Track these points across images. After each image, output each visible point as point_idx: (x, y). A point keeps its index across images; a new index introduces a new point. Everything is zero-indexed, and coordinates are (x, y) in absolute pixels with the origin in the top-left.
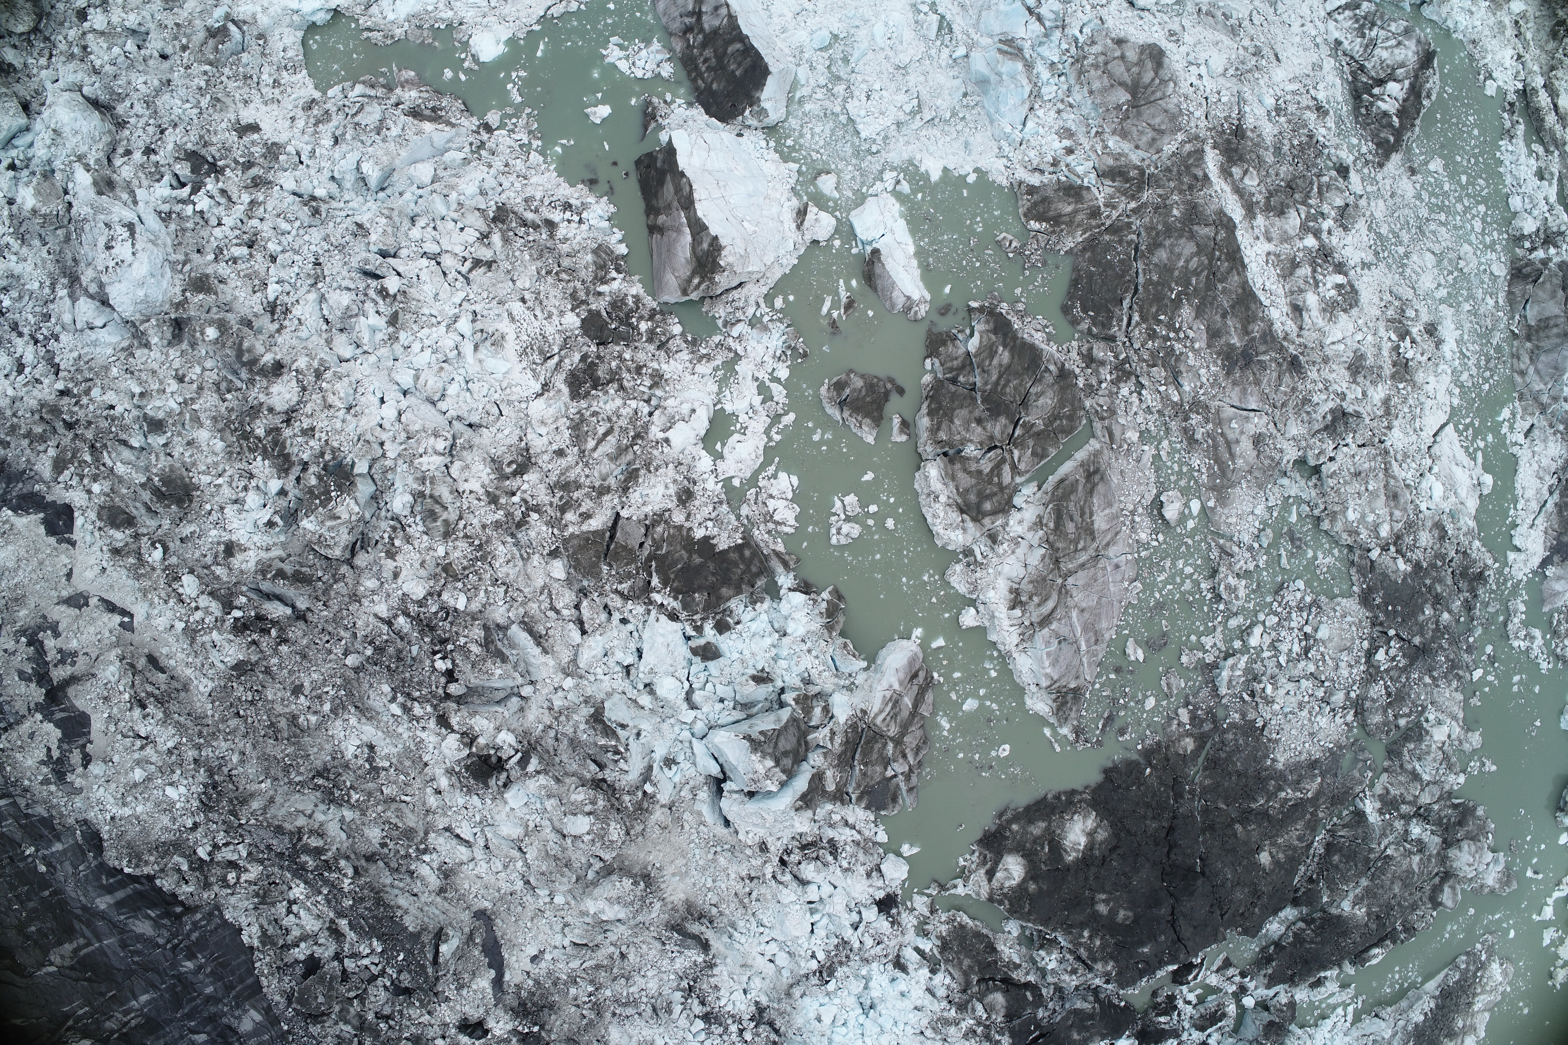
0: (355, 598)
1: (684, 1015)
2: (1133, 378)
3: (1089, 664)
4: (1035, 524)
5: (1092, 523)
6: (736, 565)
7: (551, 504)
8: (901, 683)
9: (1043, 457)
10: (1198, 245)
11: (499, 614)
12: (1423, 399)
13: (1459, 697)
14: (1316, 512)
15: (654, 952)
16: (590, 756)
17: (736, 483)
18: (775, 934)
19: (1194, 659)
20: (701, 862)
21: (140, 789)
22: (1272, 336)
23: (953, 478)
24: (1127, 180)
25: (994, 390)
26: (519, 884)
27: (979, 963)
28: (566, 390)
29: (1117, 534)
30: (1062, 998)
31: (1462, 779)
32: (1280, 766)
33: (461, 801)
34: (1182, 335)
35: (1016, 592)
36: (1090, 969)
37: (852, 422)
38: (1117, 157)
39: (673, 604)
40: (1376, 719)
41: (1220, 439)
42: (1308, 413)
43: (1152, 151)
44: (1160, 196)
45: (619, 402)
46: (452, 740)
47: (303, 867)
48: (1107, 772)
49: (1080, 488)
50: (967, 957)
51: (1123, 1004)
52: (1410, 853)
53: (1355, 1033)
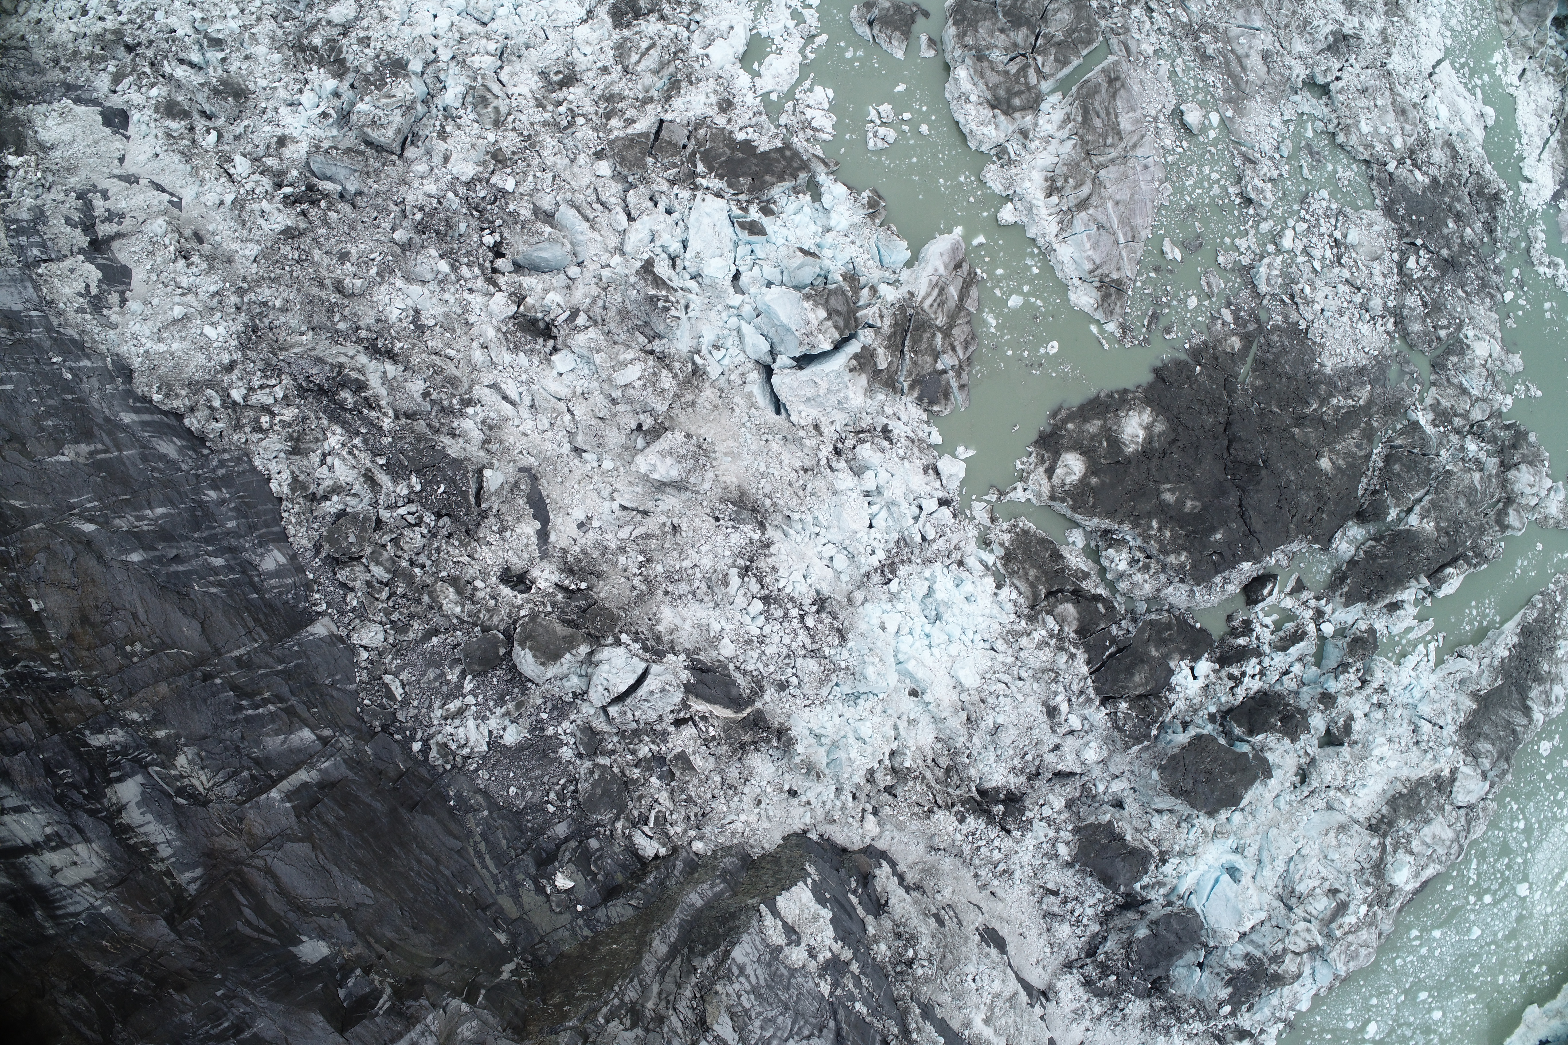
0: (403, 181)
1: (742, 592)
2: (1143, 2)
3: (1129, 260)
4: (1064, 121)
5: (1118, 124)
6: (778, 161)
7: (596, 113)
8: (946, 267)
9: (1065, 63)
11: (546, 202)
12: (1417, 33)
13: (1494, 316)
14: (1331, 128)
15: (707, 525)
16: (638, 328)
17: (774, 97)
18: (832, 535)
19: (1231, 260)
20: (753, 447)
21: (178, 327)
23: (982, 76)
25: (1014, 5)
26: (567, 446)
27: (1046, 573)
28: (609, 21)
29: (1143, 136)
30: (1134, 620)
31: (1509, 400)
32: (1328, 371)
33: (507, 357)
35: (1051, 180)
36: (1163, 568)
37: (882, 39)
39: (716, 184)
40: (1416, 327)
41: (1231, 56)
42: (1310, 33)
45: (660, 26)
46: (500, 298)
47: (342, 406)
48: (1156, 371)
49: (1103, 90)
50: (1032, 566)
51: (1198, 625)
52: (1470, 469)
53: (1440, 673)
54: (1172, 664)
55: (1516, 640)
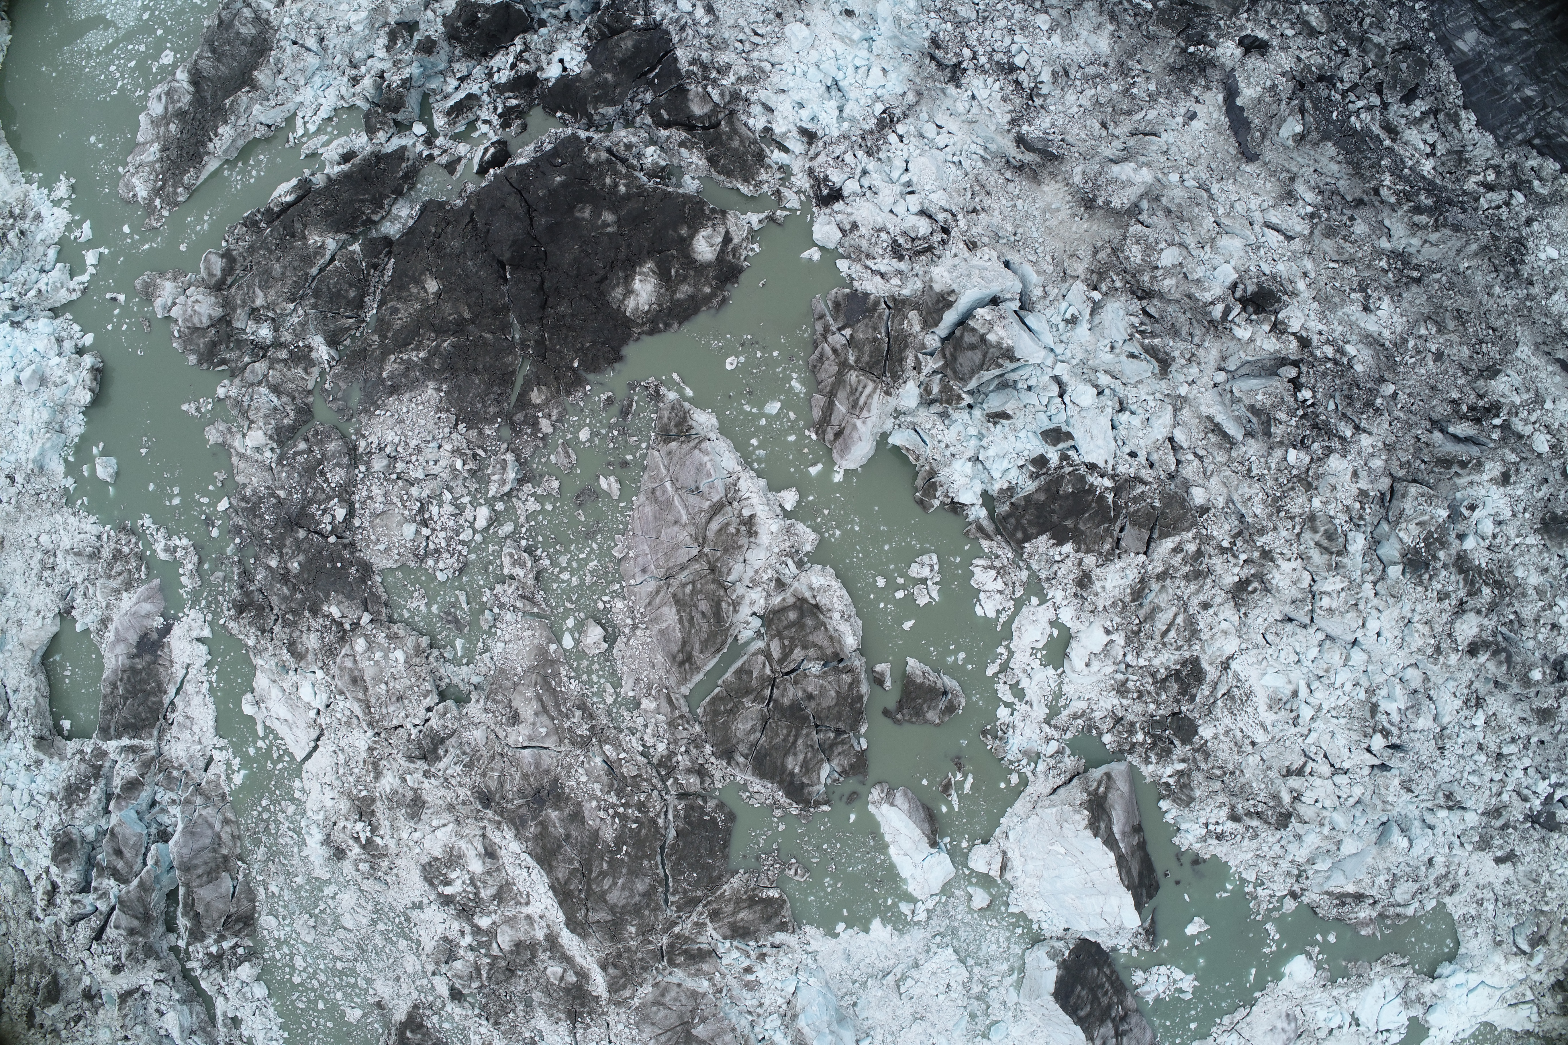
0: (1390, 449)
1: (1037, 71)
2: (655, 761)
3: (657, 468)
4: (739, 604)
5: (678, 612)
6: (1030, 523)
7: (1210, 556)
8: (855, 427)
9: (740, 672)
10: (605, 901)
11: (1253, 449)
12: (337, 783)
13: (240, 479)
14: (436, 652)
15: (1073, 132)
16: (1159, 323)
17: (1035, 601)
18: (941, 156)
19: (545, 486)
20: (1030, 224)
22: (514, 824)
23: (831, 639)
24: (686, 952)
25: (799, 730)
27: (722, 144)
28: (1205, 666)
29: (649, 604)
30: (624, 113)
32: (431, 385)
33: (1280, 267)
34: (611, 811)
35: (752, 533)
36: (609, 151)
37: (932, 677)
38: (698, 973)
39: (1093, 479)
40: (332, 447)
41: (554, 714)
42: (464, 753)
43: (663, 984)
44: (650, 942)
45: (1156, 662)
46: (1295, 326)
47: (1428, 193)
48: (619, 358)
49: (697, 646)
50: (737, 150)
51: (559, 114)
52: (267, 308)
53: (290, 106)
54: (589, 67)
55: (211, 145)
